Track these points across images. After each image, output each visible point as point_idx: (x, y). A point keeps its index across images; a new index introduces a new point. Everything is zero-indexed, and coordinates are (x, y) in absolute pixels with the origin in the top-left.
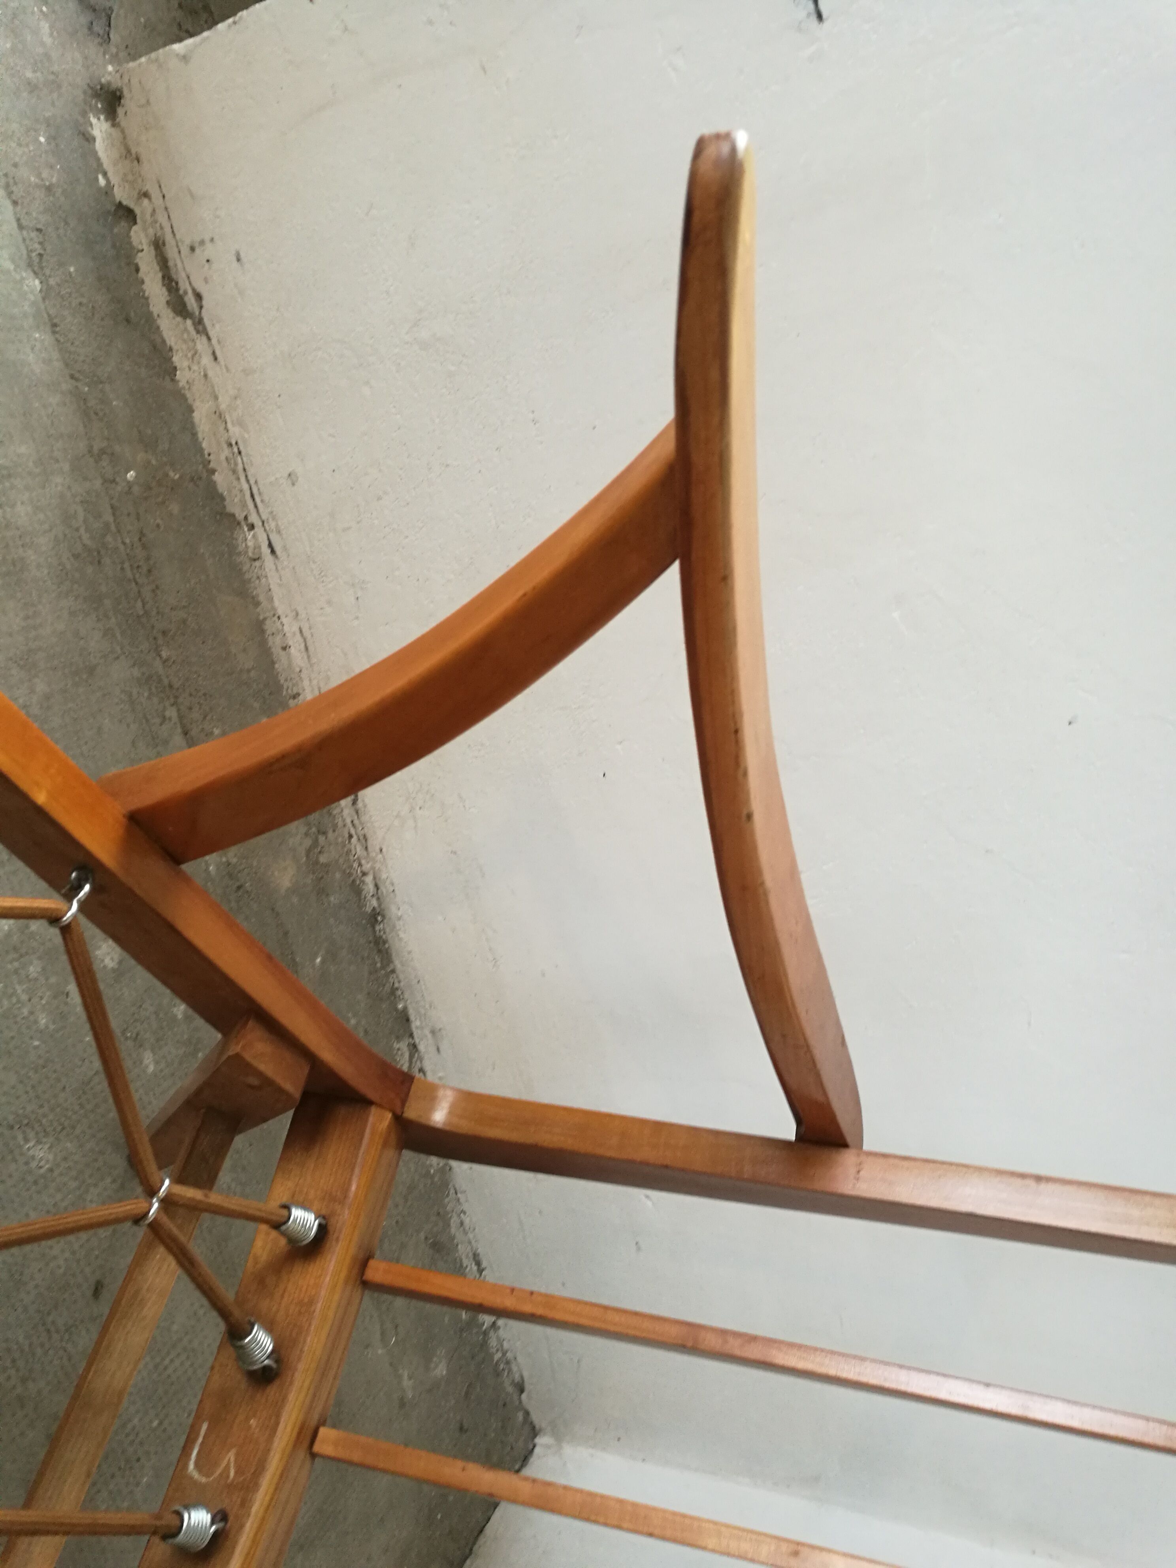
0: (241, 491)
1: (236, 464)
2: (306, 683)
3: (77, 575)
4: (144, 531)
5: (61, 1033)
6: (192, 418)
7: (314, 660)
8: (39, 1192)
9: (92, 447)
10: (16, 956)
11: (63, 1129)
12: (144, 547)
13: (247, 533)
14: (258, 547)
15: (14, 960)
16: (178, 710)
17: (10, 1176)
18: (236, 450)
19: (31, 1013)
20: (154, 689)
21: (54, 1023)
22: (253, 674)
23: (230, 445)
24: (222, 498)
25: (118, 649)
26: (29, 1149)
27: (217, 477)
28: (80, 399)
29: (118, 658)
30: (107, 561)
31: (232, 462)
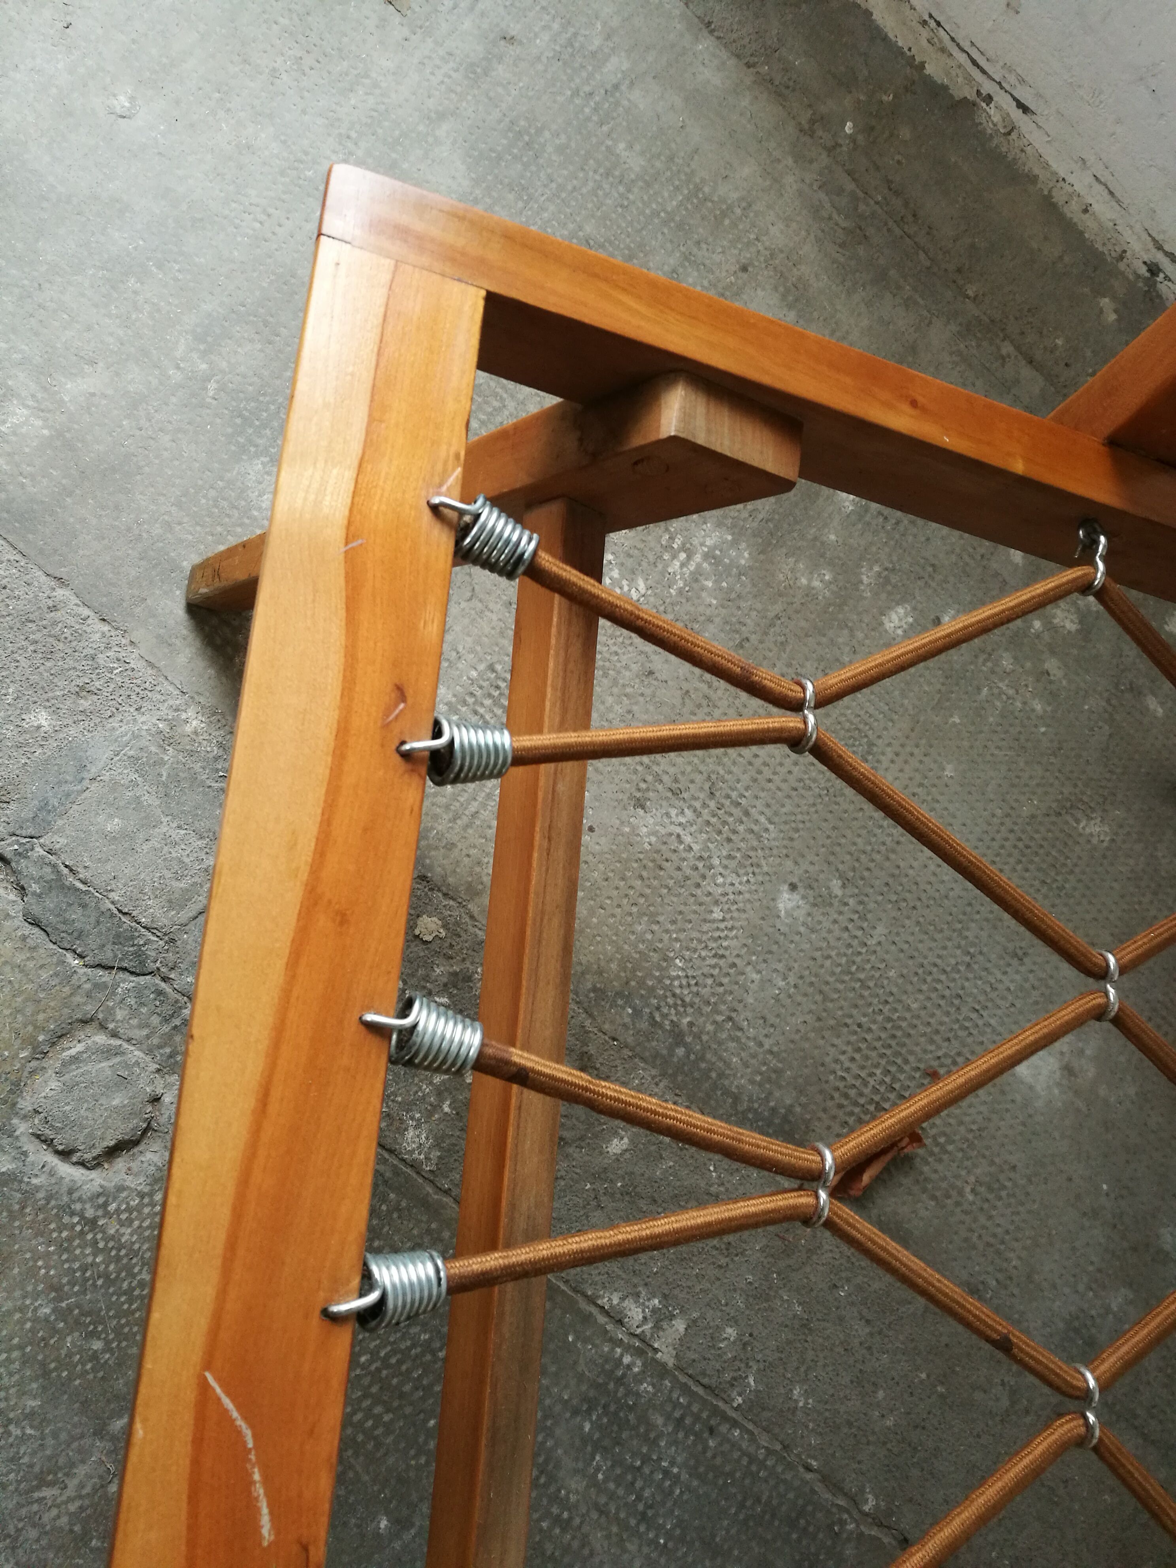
0: (960, 66)
1: (940, 41)
2: (1127, 235)
3: (853, 263)
4: (890, 178)
5: (1060, 712)
6: (873, 21)
7: (1126, 202)
8: (1112, 864)
9: (800, 124)
10: (985, 656)
11: (1106, 799)
12: (897, 193)
13: (988, 109)
14: (1006, 117)
15: (985, 661)
16: (1012, 342)
17: (1080, 858)
18: (933, 24)
19: (1025, 703)
20: (979, 335)
21: (1049, 704)
22: (1067, 259)
23: (924, 23)
24: (946, 88)
25: (925, 313)
26: (1084, 828)
27: (929, 69)
28: (765, 82)
29: (930, 323)
30: (871, 231)
31: (936, 40)
